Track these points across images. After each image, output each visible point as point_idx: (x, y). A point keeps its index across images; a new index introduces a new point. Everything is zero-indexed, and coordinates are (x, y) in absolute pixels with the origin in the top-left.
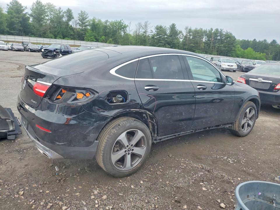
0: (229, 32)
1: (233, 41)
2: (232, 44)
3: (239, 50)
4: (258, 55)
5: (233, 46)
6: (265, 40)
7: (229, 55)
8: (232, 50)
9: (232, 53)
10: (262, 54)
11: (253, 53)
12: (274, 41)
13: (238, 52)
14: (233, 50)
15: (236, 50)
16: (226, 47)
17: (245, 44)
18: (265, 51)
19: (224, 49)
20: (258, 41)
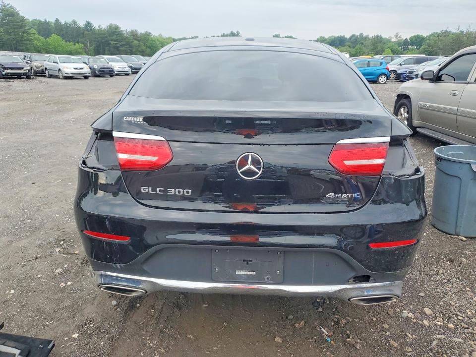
0: (8, 5)
1: (21, 21)
2: (21, 28)
3: (36, 39)
4: (71, 46)
5: (24, 32)
6: (74, 22)
7: (21, 48)
8: (25, 40)
9: (26, 44)
10: (77, 44)
11: (63, 43)
12: (88, 24)
13: (37, 43)
14: (25, 38)
15: (31, 39)
16: (11, 33)
17: (45, 29)
18: (81, 40)
19: (7, 37)
20: (63, 23)
